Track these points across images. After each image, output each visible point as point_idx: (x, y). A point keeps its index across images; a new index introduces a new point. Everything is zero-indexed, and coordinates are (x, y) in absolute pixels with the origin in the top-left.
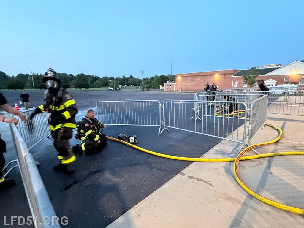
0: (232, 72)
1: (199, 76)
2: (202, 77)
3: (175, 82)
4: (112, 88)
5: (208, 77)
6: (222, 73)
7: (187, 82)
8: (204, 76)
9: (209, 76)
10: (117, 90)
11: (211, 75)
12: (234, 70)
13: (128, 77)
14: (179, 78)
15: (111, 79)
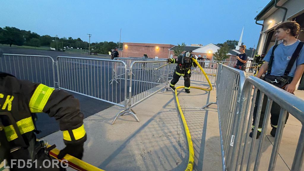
0: (169, 46)
1: (143, 46)
2: (146, 47)
3: (122, 50)
5: (150, 48)
6: (162, 46)
7: (133, 51)
10: (61, 51)
11: (153, 47)
12: (170, 45)
13: (75, 39)
14: (126, 46)
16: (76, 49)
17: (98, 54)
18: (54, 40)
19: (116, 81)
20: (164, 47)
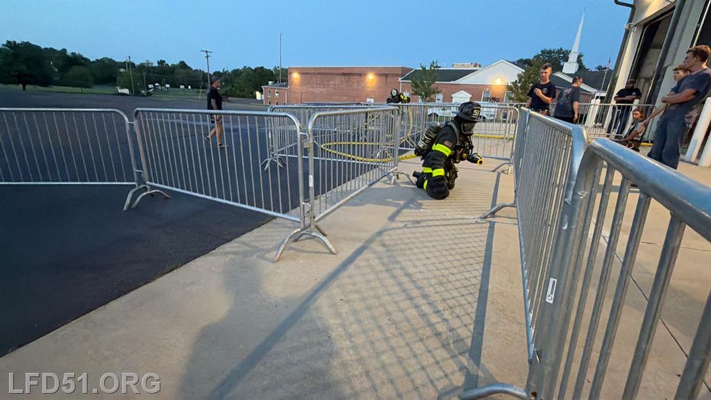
0: (399, 72)
1: (338, 74)
2: (343, 78)
3: (286, 86)
4: (126, 91)
5: (354, 79)
6: (382, 73)
7: (312, 87)
8: (347, 77)
9: (357, 77)
10: (143, 95)
11: (360, 75)
12: (403, 68)
13: (173, 65)
14: (295, 76)
15: (123, 65)
16: (177, 89)
17: (229, 98)
18: (124, 68)
19: (277, 161)
20: (386, 75)
